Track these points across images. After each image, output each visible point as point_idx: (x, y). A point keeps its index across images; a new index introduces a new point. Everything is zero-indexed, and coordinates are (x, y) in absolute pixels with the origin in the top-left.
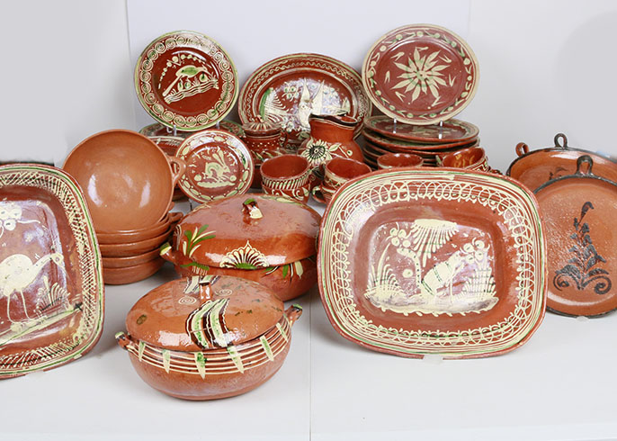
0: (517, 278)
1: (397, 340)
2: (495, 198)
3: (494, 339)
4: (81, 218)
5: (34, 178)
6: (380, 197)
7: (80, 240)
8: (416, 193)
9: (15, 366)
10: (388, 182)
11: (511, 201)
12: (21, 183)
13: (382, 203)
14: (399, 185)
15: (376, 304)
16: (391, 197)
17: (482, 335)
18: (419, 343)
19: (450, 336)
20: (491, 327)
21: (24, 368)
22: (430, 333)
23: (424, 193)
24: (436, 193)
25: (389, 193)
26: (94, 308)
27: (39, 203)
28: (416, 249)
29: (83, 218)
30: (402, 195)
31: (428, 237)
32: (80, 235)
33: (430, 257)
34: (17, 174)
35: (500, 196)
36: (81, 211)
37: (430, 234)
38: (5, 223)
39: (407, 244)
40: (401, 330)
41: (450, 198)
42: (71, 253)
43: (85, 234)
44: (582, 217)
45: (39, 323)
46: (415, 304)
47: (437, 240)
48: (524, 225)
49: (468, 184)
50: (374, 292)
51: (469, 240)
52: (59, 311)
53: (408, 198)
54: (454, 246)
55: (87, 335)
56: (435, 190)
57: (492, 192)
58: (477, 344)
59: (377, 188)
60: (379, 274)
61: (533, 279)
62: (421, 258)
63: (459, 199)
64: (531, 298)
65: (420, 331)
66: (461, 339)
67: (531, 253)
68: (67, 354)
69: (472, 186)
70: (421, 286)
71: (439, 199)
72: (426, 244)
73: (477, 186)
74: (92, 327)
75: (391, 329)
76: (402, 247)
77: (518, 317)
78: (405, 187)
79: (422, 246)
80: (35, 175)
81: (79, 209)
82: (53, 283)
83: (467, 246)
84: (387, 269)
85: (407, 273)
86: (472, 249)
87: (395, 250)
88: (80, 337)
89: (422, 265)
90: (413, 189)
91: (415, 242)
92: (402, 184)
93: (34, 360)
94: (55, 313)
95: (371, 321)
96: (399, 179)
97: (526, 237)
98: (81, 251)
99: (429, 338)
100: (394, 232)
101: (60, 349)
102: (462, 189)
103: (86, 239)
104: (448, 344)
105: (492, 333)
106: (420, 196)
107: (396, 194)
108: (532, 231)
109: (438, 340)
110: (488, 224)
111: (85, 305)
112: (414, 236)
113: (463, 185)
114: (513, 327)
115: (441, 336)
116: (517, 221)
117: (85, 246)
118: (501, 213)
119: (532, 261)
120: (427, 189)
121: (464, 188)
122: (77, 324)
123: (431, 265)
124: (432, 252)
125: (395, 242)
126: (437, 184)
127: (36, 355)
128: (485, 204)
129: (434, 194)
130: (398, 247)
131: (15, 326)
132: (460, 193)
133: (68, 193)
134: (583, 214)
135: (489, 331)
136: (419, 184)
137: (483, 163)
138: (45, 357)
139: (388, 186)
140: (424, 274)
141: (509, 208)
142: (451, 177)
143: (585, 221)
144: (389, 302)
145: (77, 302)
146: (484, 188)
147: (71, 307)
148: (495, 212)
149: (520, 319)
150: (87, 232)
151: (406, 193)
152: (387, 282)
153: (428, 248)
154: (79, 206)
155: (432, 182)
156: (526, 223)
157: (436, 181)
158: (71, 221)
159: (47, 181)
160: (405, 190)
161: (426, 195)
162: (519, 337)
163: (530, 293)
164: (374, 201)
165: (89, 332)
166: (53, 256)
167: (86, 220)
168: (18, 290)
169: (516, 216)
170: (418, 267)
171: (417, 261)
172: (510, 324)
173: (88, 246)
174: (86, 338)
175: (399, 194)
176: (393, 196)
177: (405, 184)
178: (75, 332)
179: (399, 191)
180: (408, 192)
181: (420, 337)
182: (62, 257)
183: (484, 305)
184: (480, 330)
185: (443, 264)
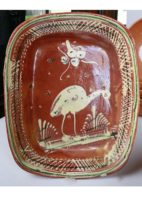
4: (129, 66)
5: (98, 27)
7: (126, 84)
9: (57, 169)
12: (88, 30)
21: (63, 172)
26: (125, 140)
27: (99, 49)
29: (132, 66)
32: (126, 80)
34: (84, 21)
36: (131, 60)
38: (72, 60)
42: (117, 92)
43: (130, 79)
45: (82, 140)
52: (99, 134)
55: (115, 159)
68: (97, 170)
74: (120, 154)
80: (98, 24)
81: (129, 59)
82: (99, 112)
88: (109, 158)
93: (72, 167)
94: (96, 135)
98: (125, 93)
101: (93, 164)
103: (130, 83)
111: (118, 135)
117: (129, 90)
122: (110, 148)
127: (74, 164)
131: (66, 138)
133: (123, 44)
138: (80, 167)
145: (114, 131)
147: (108, 134)
150: (132, 78)
154: (130, 56)
158: (121, 67)
159: (107, 31)
165: (117, 158)
166: (103, 92)
167: (133, 68)
168: (72, 113)
173: (131, 90)
174: (114, 161)
178: (107, 153)
182: (109, 94)
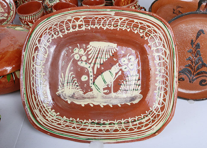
0: (156, 84)
1: (74, 128)
2: (142, 28)
3: (139, 128)
6: (65, 28)
8: (89, 25)
10: (69, 18)
11: (154, 30)
13: (66, 32)
14: (77, 19)
15: (65, 98)
16: (73, 28)
17: (131, 124)
18: (89, 130)
19: (110, 124)
20: (137, 117)
22: (96, 121)
23: (94, 25)
24: (103, 25)
25: (71, 25)
28: (90, 62)
30: (80, 26)
31: (98, 54)
33: (99, 67)
35: (146, 27)
37: (99, 51)
39: (84, 58)
40: (78, 119)
41: (112, 28)
44: (197, 39)
46: (89, 98)
47: (104, 55)
48: (162, 48)
49: (124, 18)
50: (63, 90)
51: (124, 56)
53: (84, 28)
54: (115, 59)
56: (102, 22)
57: (141, 23)
58: (127, 131)
59: (63, 22)
60: (66, 79)
61: (167, 86)
62: (93, 68)
63: (118, 28)
64: (164, 100)
65: (90, 120)
66: (116, 127)
67: (167, 68)
69: (127, 20)
70: (93, 87)
71: (105, 28)
72: (97, 58)
73: (131, 19)
75: (71, 119)
76: (82, 60)
77: (155, 112)
78: (82, 21)
79: (94, 59)
83: (123, 59)
84: (71, 75)
85: (84, 78)
86: (126, 62)
87: (77, 63)
89: (93, 72)
90: (87, 22)
91: (89, 57)
92: (79, 19)
95: (58, 114)
96: (77, 15)
97: (164, 56)
99: (96, 125)
100: (76, 50)
102: (120, 21)
104: (107, 131)
105: (137, 122)
106: (92, 26)
107: (76, 26)
108: (168, 52)
109: (101, 128)
110: (137, 45)
112: (89, 53)
113: (121, 19)
114: (152, 119)
115: (104, 124)
116: (158, 45)
118: (146, 38)
119: (167, 74)
120: (96, 22)
121: (122, 21)
123: (100, 72)
124: (100, 64)
125: (77, 57)
126: (103, 18)
128: (136, 32)
129: (101, 25)
130: (79, 60)
132: (119, 24)
134: (197, 37)
135: (135, 121)
136: (91, 18)
137: (136, 3)
139: (70, 20)
140: (95, 78)
141: (152, 35)
142: (113, 13)
143: (198, 42)
144: (73, 97)
146: (136, 21)
148: (142, 37)
149: (157, 113)
151: (82, 25)
152: (71, 84)
153: (98, 61)
155: (99, 16)
156: (164, 47)
157: (102, 16)
160: (81, 23)
161: (96, 26)
162: (156, 128)
163: (164, 96)
164: (61, 31)
169: (157, 41)
170: (91, 74)
171: (90, 70)
172: (150, 116)
175: (77, 26)
176: (74, 27)
177: (81, 19)
179: (78, 23)
180: (84, 24)
181: (90, 125)
183: (133, 99)
184: (130, 120)
185: (107, 72)
